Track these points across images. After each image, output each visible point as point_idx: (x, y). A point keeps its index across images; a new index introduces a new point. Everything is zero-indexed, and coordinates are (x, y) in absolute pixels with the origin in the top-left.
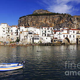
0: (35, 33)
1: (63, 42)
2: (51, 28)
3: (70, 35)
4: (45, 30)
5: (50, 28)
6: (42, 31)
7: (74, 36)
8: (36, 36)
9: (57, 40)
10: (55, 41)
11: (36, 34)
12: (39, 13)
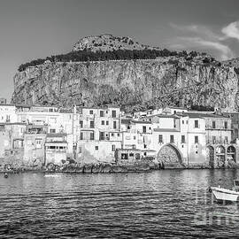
0: (54, 131)
1: (156, 161)
2: (114, 112)
3: (183, 137)
4: (92, 116)
5: (111, 110)
6: (81, 122)
7: (196, 138)
8: (55, 139)
9: (132, 155)
10: (126, 158)
11: (57, 132)
12: (95, 50)
